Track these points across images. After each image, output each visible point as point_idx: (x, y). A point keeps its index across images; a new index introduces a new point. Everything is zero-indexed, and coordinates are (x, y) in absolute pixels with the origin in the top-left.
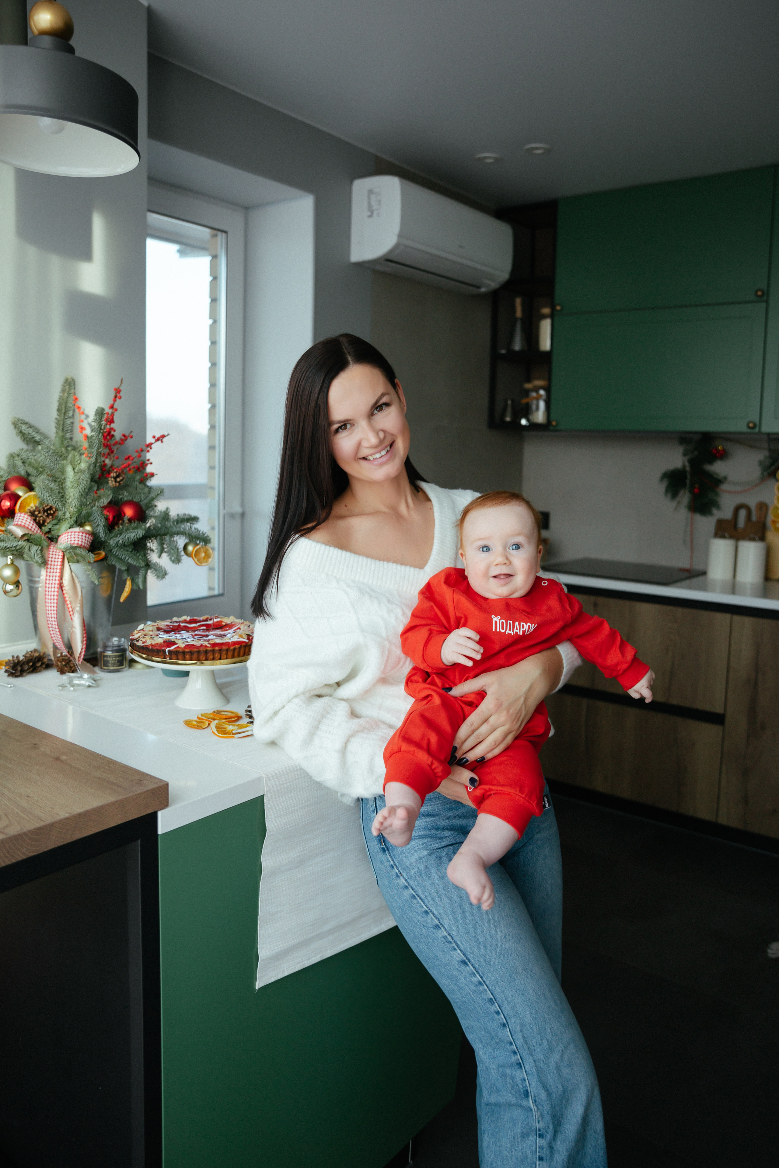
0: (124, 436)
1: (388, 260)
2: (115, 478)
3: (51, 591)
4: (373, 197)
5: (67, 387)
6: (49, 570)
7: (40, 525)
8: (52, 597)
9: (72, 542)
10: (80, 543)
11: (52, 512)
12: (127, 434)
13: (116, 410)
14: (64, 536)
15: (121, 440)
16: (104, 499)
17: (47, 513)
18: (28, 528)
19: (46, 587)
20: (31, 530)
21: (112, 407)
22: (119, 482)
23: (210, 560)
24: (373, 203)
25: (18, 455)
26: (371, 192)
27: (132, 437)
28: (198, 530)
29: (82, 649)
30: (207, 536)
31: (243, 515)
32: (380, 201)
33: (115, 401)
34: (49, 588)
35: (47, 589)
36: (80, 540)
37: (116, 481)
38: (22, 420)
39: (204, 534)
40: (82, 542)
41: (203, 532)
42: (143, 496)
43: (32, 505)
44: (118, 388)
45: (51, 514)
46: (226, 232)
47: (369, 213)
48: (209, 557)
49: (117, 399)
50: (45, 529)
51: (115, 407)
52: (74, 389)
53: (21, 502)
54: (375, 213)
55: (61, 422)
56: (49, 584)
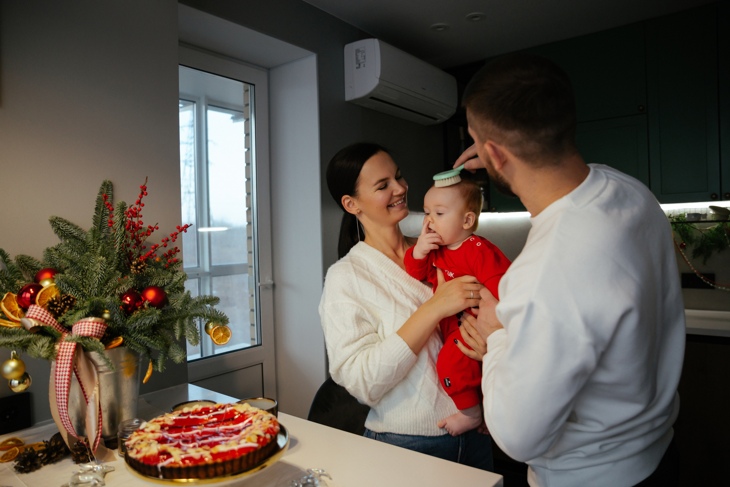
0: (150, 227)
1: (372, 98)
2: (136, 266)
3: (61, 383)
4: (360, 54)
5: (105, 189)
6: (59, 361)
7: (56, 316)
8: (62, 389)
9: (82, 333)
10: (90, 333)
11: (69, 302)
12: (153, 226)
13: (143, 205)
14: (77, 325)
15: (148, 231)
16: (124, 286)
17: (64, 303)
18: (40, 320)
19: (56, 379)
20: (43, 321)
21: (139, 202)
22: (140, 270)
23: (229, 339)
24: (360, 58)
25: (56, 250)
26: (358, 51)
27: (157, 228)
28: (216, 311)
29: (97, 437)
30: (225, 317)
31: (274, 286)
32: (365, 56)
33: (141, 197)
34: (59, 379)
35: (57, 381)
36: (91, 330)
37: (137, 269)
38: (60, 218)
39: (222, 315)
40: (92, 332)
41: (221, 313)
42: (166, 281)
43: (53, 296)
44: (144, 186)
45: (67, 304)
46: (254, 85)
47: (358, 66)
48: (228, 336)
49: (144, 196)
50: (61, 319)
51: (142, 202)
52: (112, 190)
53: (42, 293)
54: (362, 65)
55: (99, 220)
56: (59, 375)
